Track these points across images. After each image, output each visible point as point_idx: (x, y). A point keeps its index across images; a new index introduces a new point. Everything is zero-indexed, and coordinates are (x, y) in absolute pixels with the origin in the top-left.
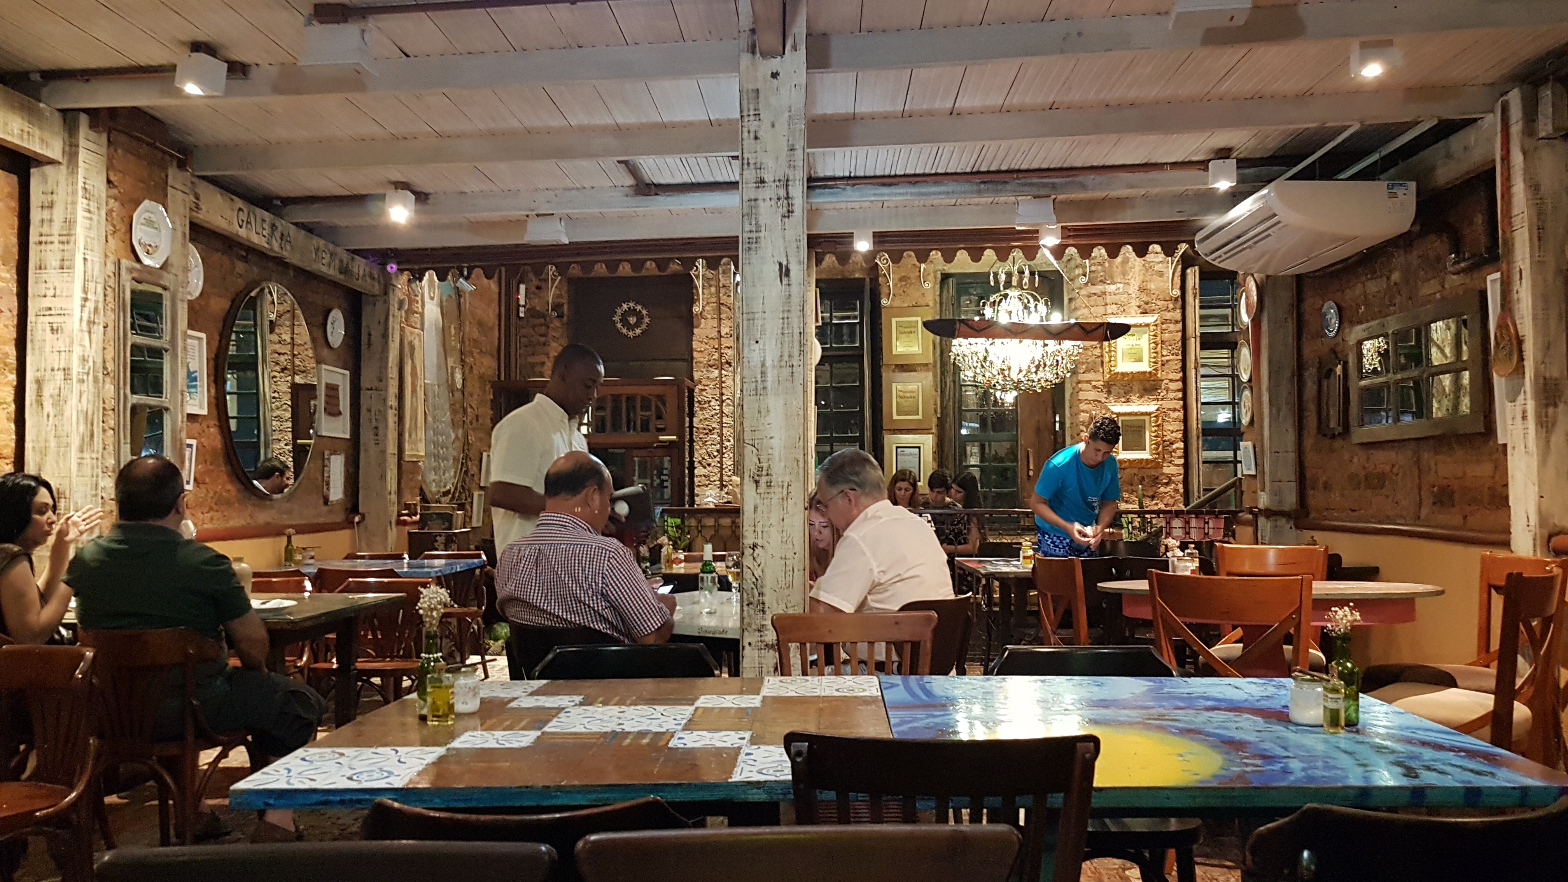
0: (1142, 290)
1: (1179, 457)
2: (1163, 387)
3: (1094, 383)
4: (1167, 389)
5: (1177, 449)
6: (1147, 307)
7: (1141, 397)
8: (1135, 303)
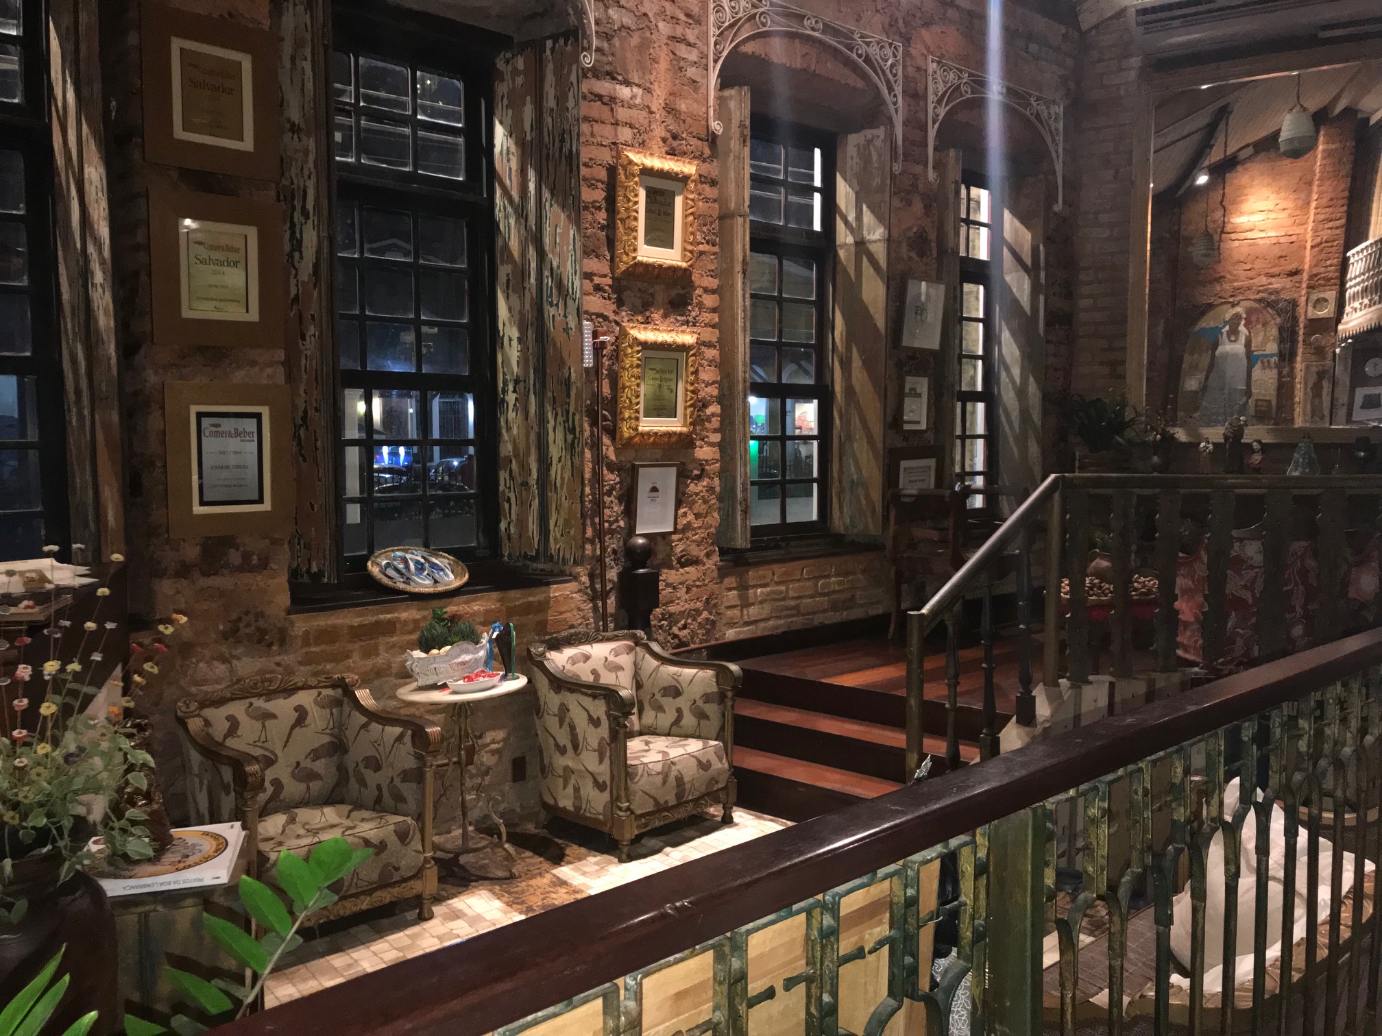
0: (670, 109)
1: (715, 431)
2: (695, 301)
3: (597, 280)
4: (700, 305)
5: (713, 415)
6: (675, 144)
7: (665, 316)
8: (659, 131)
